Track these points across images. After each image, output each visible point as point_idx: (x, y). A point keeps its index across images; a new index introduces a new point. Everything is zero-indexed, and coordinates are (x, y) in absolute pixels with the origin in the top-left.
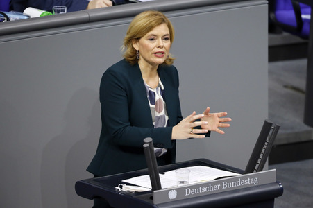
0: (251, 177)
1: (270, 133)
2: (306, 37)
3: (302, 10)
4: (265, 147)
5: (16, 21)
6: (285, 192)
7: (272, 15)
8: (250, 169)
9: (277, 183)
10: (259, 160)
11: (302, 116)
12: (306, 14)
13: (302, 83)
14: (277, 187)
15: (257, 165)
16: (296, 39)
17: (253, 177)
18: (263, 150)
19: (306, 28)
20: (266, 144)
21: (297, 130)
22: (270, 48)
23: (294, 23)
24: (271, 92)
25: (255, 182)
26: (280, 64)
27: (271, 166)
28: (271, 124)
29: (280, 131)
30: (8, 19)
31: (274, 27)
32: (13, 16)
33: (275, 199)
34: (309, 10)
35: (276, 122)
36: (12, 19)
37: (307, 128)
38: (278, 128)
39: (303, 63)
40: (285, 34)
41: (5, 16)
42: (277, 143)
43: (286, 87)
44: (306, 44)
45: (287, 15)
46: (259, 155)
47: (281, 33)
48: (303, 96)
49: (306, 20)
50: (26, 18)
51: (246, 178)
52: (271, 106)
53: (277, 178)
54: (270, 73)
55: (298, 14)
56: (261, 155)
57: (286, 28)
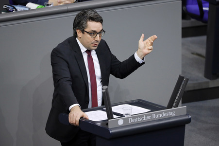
0: (170, 111)
1: (183, 83)
2: (206, 22)
3: (203, 5)
4: (179, 92)
5: (21, 11)
6: (192, 121)
7: (184, 8)
8: (170, 106)
9: (187, 115)
10: (176, 100)
11: (204, 73)
12: (206, 7)
13: (203, 51)
14: (187, 117)
15: (175, 104)
16: (200, 23)
17: (172, 111)
18: (178, 94)
19: (206, 16)
20: (180, 90)
21: (200, 81)
22: (182, 28)
23: (198, 13)
24: (184, 57)
25: (173, 114)
26: (190, 39)
27: (183, 104)
28: (183, 77)
29: (189, 82)
30: (16, 10)
31: (185, 15)
32: (19, 8)
33: (186, 125)
34: (208, 4)
35: (186, 76)
36: (18, 10)
37: (206, 80)
38: (188, 80)
39: (204, 38)
40: (193, 20)
41: (15, 8)
42: (187, 89)
43: (193, 53)
44: (206, 26)
45: (194, 8)
46: (176, 97)
47: (190, 19)
48: (204, 60)
49: (206, 11)
50: (28, 9)
51: (168, 112)
52: (183, 66)
53: (187, 112)
54: (183, 44)
55: (201, 7)
56: (177, 97)
57: (193, 16)
